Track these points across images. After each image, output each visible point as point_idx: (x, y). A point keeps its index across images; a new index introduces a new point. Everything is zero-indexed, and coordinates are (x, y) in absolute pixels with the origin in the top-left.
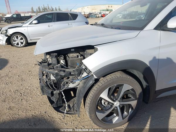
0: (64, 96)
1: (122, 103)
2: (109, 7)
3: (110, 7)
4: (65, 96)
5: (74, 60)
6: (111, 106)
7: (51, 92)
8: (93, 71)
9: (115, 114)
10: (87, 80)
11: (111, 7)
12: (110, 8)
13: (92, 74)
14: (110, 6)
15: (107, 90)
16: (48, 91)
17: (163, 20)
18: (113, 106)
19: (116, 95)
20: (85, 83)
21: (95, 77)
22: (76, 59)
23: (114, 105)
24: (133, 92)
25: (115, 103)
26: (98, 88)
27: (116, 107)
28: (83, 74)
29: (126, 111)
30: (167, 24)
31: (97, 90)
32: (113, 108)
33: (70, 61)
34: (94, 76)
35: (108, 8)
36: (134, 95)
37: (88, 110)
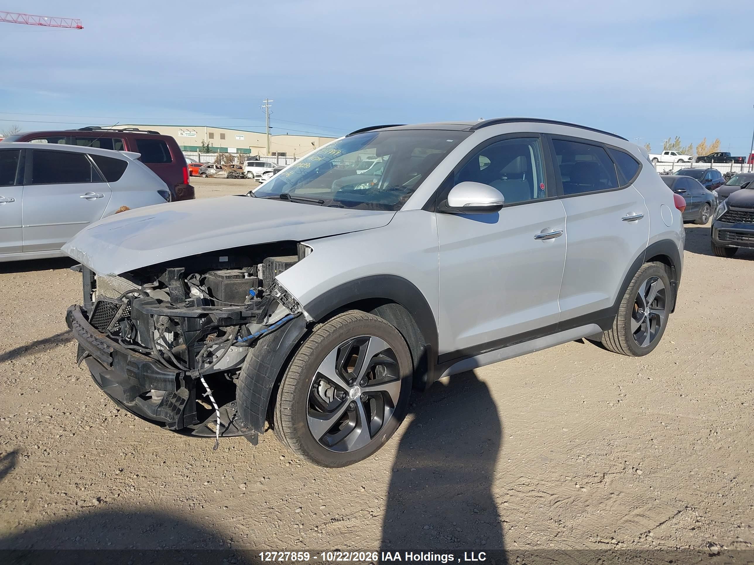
0: (208, 390)
1: (367, 389)
2: (211, 136)
3: (217, 137)
4: (210, 388)
5: (234, 284)
6: (344, 400)
7: (177, 374)
8: (303, 303)
9: (352, 421)
10: (283, 331)
11: (223, 137)
12: (216, 143)
13: (300, 310)
14: (217, 132)
15: (334, 352)
16: (165, 374)
17: (438, 189)
18: (346, 400)
19: (350, 370)
20: (276, 340)
21: (308, 317)
22: (239, 281)
23: (349, 395)
24: (389, 360)
25: (351, 392)
26: (313, 348)
27: (354, 402)
28: (270, 316)
29: (377, 415)
30: (447, 199)
31: (312, 354)
32: (347, 404)
33: (223, 287)
34: (306, 314)
35: (207, 141)
36: (393, 367)
37: (288, 412)
